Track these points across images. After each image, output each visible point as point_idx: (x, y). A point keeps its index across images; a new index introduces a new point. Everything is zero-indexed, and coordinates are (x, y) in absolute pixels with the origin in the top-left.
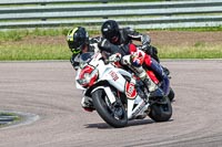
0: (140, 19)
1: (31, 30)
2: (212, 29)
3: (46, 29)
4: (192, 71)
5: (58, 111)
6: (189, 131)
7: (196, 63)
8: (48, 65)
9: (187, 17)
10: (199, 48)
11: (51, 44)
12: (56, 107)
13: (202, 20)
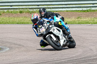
0: (53, 6)
1: (5, 11)
2: (84, 11)
3: (12, 10)
4: (76, 29)
5: (17, 46)
6: (75, 55)
7: (78, 26)
8: (13, 26)
9: (74, 6)
10: (79, 19)
11: (14, 17)
12: (17, 44)
13: (80, 7)
